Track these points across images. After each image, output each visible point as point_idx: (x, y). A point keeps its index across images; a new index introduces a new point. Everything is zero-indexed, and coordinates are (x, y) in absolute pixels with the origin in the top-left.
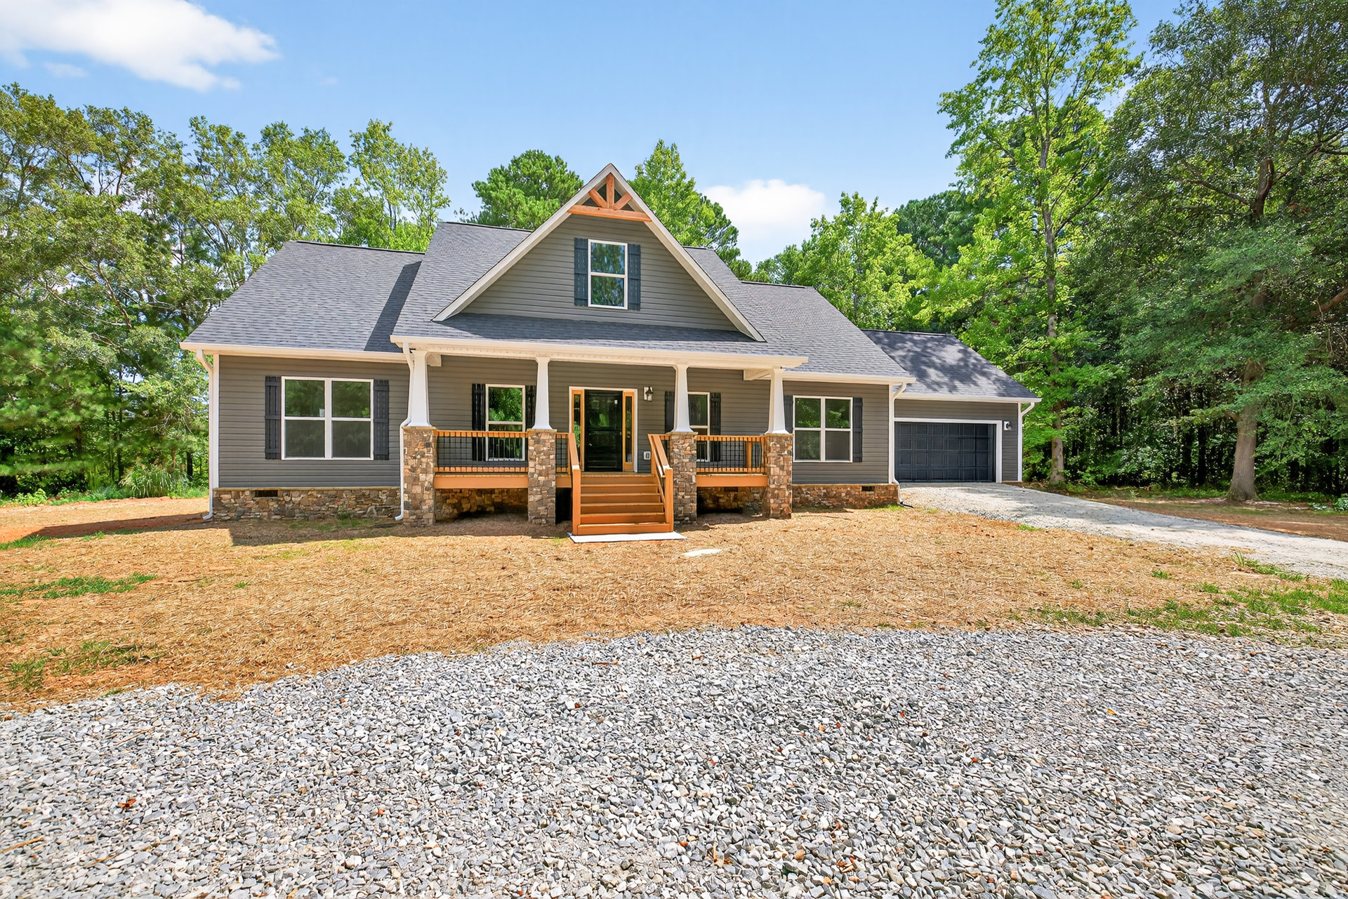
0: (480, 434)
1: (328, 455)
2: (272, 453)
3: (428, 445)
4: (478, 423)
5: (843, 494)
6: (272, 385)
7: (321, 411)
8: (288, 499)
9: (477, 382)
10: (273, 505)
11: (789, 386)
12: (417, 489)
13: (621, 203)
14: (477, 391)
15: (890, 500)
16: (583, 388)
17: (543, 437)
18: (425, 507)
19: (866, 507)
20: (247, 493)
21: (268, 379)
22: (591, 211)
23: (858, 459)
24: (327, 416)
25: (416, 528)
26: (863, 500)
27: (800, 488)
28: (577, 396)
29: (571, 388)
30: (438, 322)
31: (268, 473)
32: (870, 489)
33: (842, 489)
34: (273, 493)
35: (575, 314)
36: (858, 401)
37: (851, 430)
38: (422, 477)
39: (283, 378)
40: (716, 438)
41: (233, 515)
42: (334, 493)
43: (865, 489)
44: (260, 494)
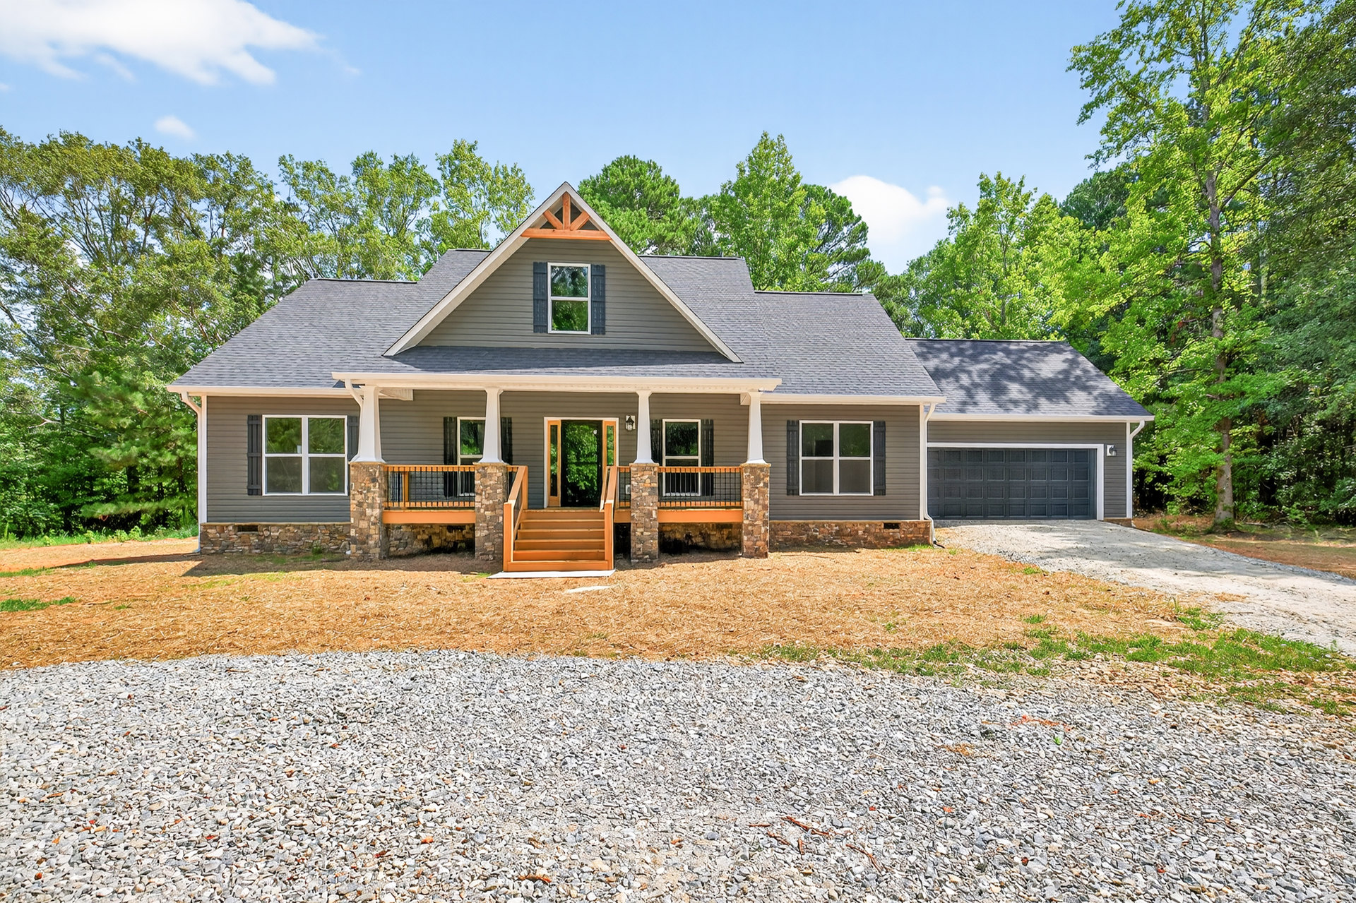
0: (450, 468)
1: (305, 491)
2: (254, 491)
3: (374, 480)
4: (450, 459)
5: (860, 532)
6: (254, 422)
7: (299, 447)
8: (267, 533)
9: (448, 415)
10: (254, 540)
11: (766, 409)
12: (363, 524)
13: (580, 221)
14: (448, 423)
15: (923, 539)
16: (560, 419)
17: (489, 471)
18: (371, 542)
19: (889, 547)
20: (231, 528)
21: (251, 418)
22: (548, 233)
23: (880, 490)
24: (304, 453)
25: (364, 562)
26: (886, 539)
27: (807, 524)
28: (554, 428)
29: (546, 419)
30: (387, 357)
31: (251, 509)
32: (896, 526)
33: (860, 526)
34: (253, 528)
35: (538, 342)
36: (880, 426)
37: (871, 458)
38: (369, 512)
39: (264, 417)
40: (708, 469)
41: (217, 548)
42: (310, 528)
43: (887, 526)
44: (241, 529)
